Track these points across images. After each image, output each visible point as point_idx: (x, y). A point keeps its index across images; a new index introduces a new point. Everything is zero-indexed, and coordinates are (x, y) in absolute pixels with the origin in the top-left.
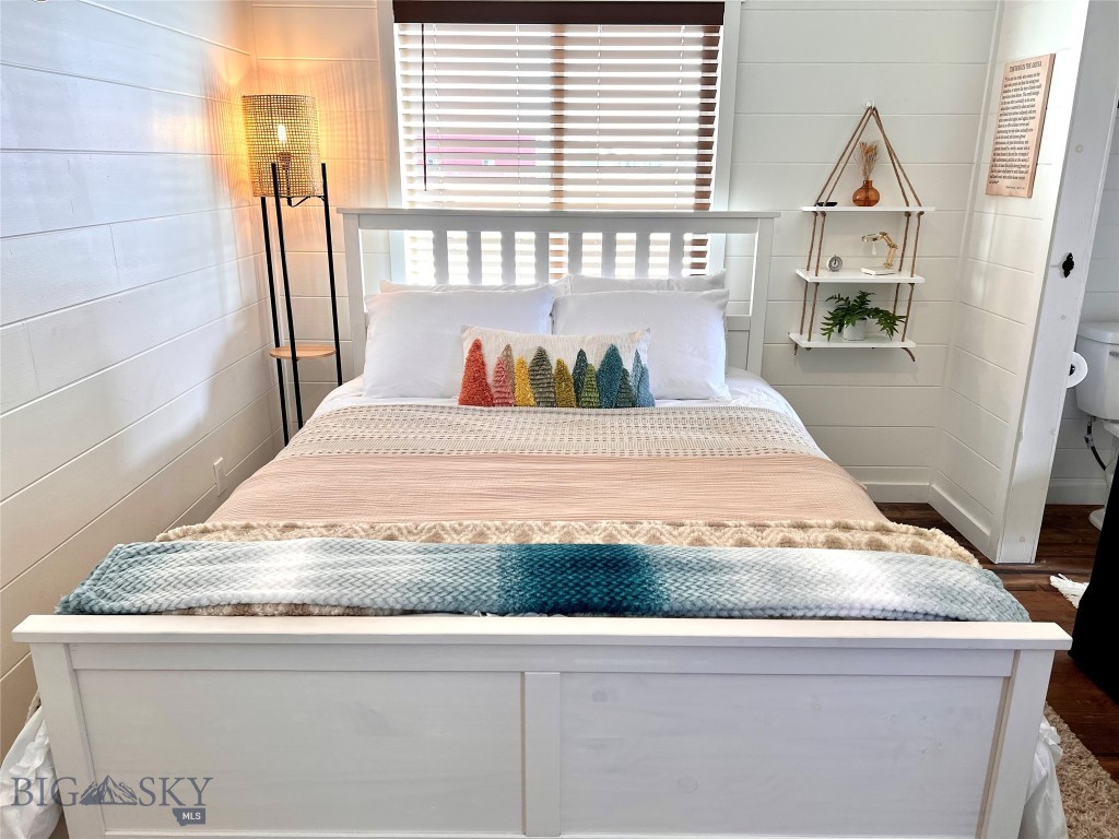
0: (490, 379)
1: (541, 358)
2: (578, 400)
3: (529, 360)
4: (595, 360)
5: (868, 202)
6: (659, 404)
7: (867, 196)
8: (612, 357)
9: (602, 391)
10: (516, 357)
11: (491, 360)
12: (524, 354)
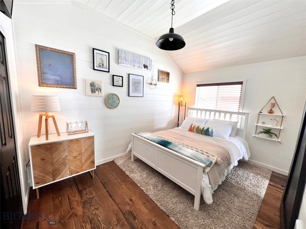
0: (192, 128)
1: (199, 127)
2: (201, 133)
3: (197, 127)
4: (205, 129)
5: (270, 113)
6: (214, 137)
7: (271, 112)
8: (208, 129)
9: (205, 133)
10: (195, 126)
11: (193, 126)
12: (197, 126)
